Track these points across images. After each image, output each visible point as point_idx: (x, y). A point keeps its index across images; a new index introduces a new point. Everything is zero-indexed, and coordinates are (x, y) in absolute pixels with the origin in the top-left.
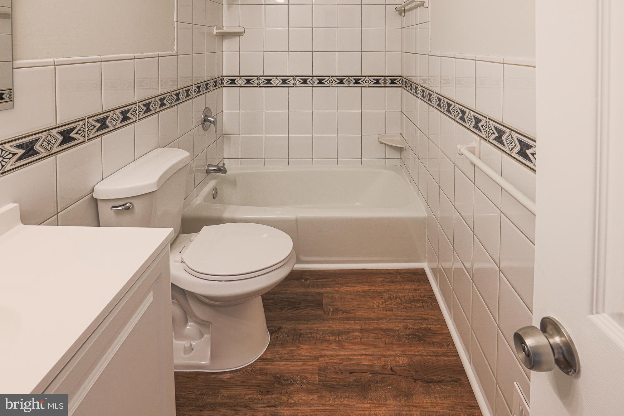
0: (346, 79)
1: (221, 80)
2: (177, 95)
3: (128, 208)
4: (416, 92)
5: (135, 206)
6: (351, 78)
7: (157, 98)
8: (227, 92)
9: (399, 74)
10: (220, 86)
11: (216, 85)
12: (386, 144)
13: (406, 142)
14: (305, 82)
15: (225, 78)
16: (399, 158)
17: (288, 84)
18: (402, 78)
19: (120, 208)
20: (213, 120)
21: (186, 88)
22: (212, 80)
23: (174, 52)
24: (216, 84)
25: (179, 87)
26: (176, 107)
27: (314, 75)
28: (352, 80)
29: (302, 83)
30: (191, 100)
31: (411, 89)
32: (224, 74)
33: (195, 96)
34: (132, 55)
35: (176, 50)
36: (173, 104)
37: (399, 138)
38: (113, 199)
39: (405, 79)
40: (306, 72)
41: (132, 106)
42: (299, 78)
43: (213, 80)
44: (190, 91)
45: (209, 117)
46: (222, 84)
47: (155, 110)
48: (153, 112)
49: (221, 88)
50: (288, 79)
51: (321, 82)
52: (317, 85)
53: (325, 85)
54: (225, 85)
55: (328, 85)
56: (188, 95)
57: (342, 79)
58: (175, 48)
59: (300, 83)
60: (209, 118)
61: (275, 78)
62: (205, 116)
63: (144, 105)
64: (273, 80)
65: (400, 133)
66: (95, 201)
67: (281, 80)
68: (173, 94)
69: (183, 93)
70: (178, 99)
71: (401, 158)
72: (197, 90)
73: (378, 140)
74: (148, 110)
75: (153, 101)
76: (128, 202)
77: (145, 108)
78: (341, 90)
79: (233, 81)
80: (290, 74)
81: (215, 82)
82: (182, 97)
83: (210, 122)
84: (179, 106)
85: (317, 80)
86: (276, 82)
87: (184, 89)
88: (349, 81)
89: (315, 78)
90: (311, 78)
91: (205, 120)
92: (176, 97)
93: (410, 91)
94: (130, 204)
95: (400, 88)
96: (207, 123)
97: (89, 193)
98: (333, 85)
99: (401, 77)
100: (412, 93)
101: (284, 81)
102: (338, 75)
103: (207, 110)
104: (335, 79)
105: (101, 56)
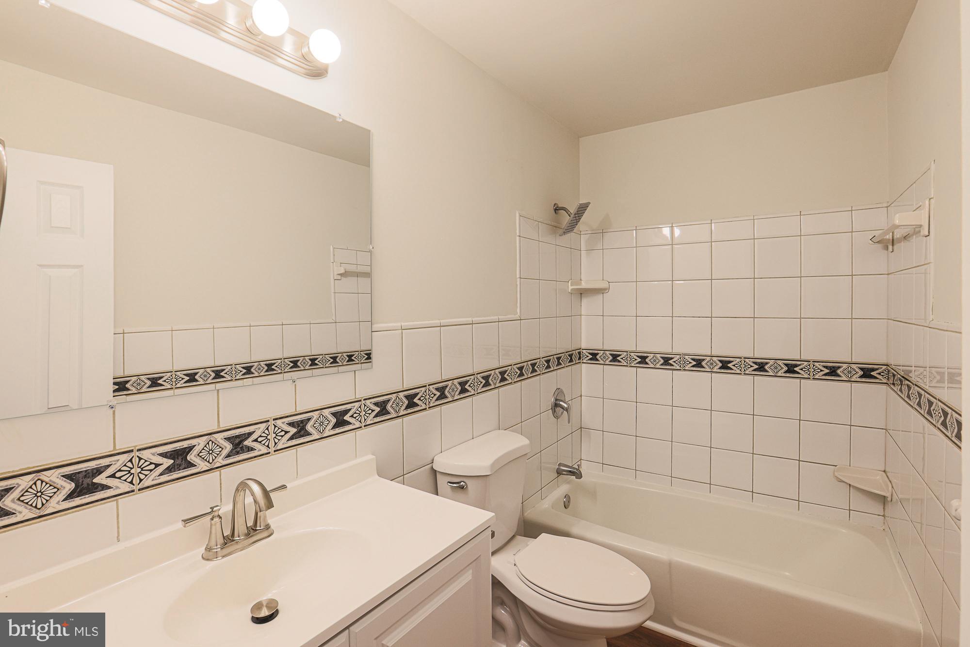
0: (771, 363)
1: (579, 353)
2: (521, 369)
3: (462, 488)
4: (909, 397)
5: (469, 486)
6: (780, 362)
7: (497, 371)
8: (586, 369)
9: (884, 361)
10: (577, 361)
11: (571, 361)
12: (850, 485)
13: (893, 487)
14: (699, 364)
15: (584, 351)
16: (879, 515)
17: (672, 365)
18: (888, 367)
19: (455, 485)
20: (565, 405)
21: (532, 362)
22: (566, 352)
23: (517, 317)
24: (571, 358)
25: (523, 360)
26: (520, 383)
27: (713, 354)
28: (783, 366)
29: (693, 366)
30: (538, 377)
31: (901, 390)
32: (583, 347)
33: (543, 372)
34: (470, 319)
35: (518, 314)
36: (515, 380)
37: (880, 477)
38: (449, 474)
39: (892, 371)
40: (701, 349)
41: (470, 377)
42: (689, 358)
43: (568, 353)
44: (536, 366)
45: (562, 401)
46: (580, 359)
47: (495, 384)
48: (493, 387)
49: (579, 365)
50: (672, 358)
51: (725, 365)
52: (719, 371)
53: (733, 372)
54: (585, 361)
55: (738, 372)
56: (534, 371)
57: (762, 363)
58: (518, 311)
59: (691, 365)
60: (561, 403)
61: (652, 355)
62: (556, 400)
63: (483, 378)
64: (649, 358)
65: (883, 470)
66: (434, 472)
67: (661, 359)
68: (515, 368)
69: (528, 368)
70: (521, 374)
71: (884, 516)
72: (546, 365)
73: (834, 474)
74: (487, 384)
75: (493, 374)
76: (462, 480)
77: (484, 382)
78: (761, 380)
79: (594, 356)
80: (675, 351)
81: (571, 356)
82: (527, 373)
83: (562, 407)
84: (523, 382)
85: (718, 362)
86: (655, 361)
87: (529, 363)
88: (776, 368)
89: (715, 359)
90: (708, 358)
91: (556, 405)
92: (519, 372)
93: (899, 393)
94: (464, 484)
95: (884, 387)
96: (558, 410)
97: (429, 463)
98: (746, 373)
99: (885, 367)
100: (903, 396)
101: (667, 361)
102: (756, 356)
103: (559, 391)
104: (749, 363)
105: (441, 321)
